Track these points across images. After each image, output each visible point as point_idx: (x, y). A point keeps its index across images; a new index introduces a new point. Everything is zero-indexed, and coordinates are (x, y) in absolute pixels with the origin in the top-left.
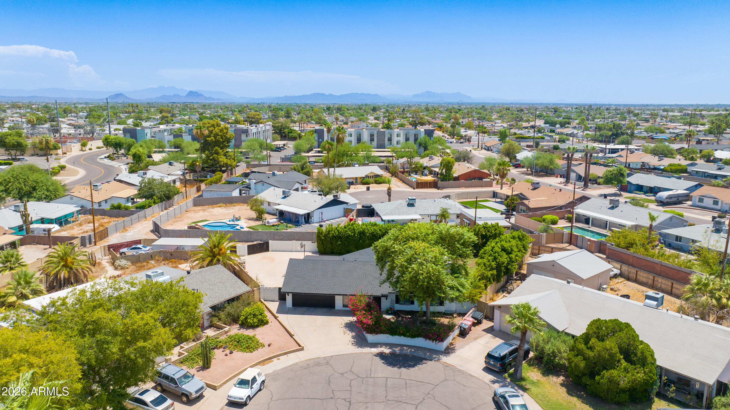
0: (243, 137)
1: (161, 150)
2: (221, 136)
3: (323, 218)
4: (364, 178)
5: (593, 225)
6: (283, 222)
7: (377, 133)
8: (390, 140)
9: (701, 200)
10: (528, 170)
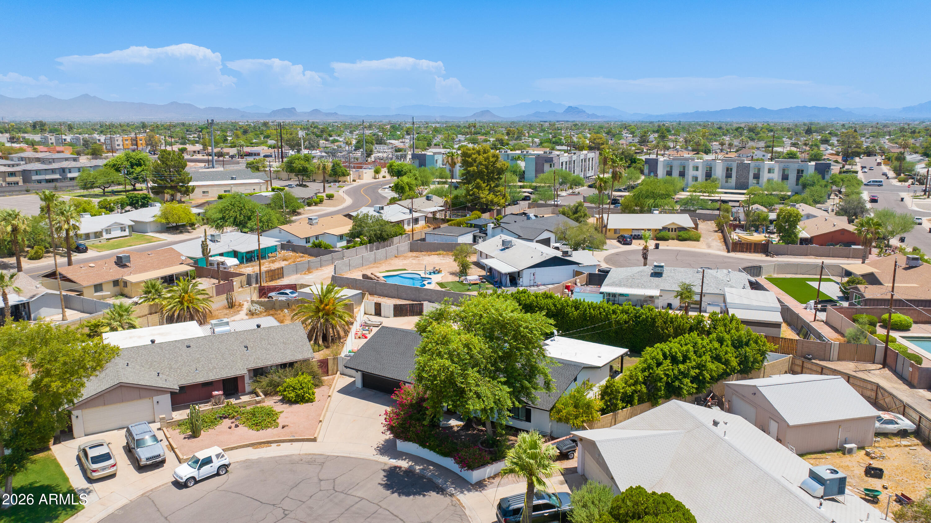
0: (546, 167)
1: (444, 180)
2: (485, 165)
3: (536, 281)
4: (660, 230)
6: (485, 280)
7: (737, 167)
8: (757, 177)
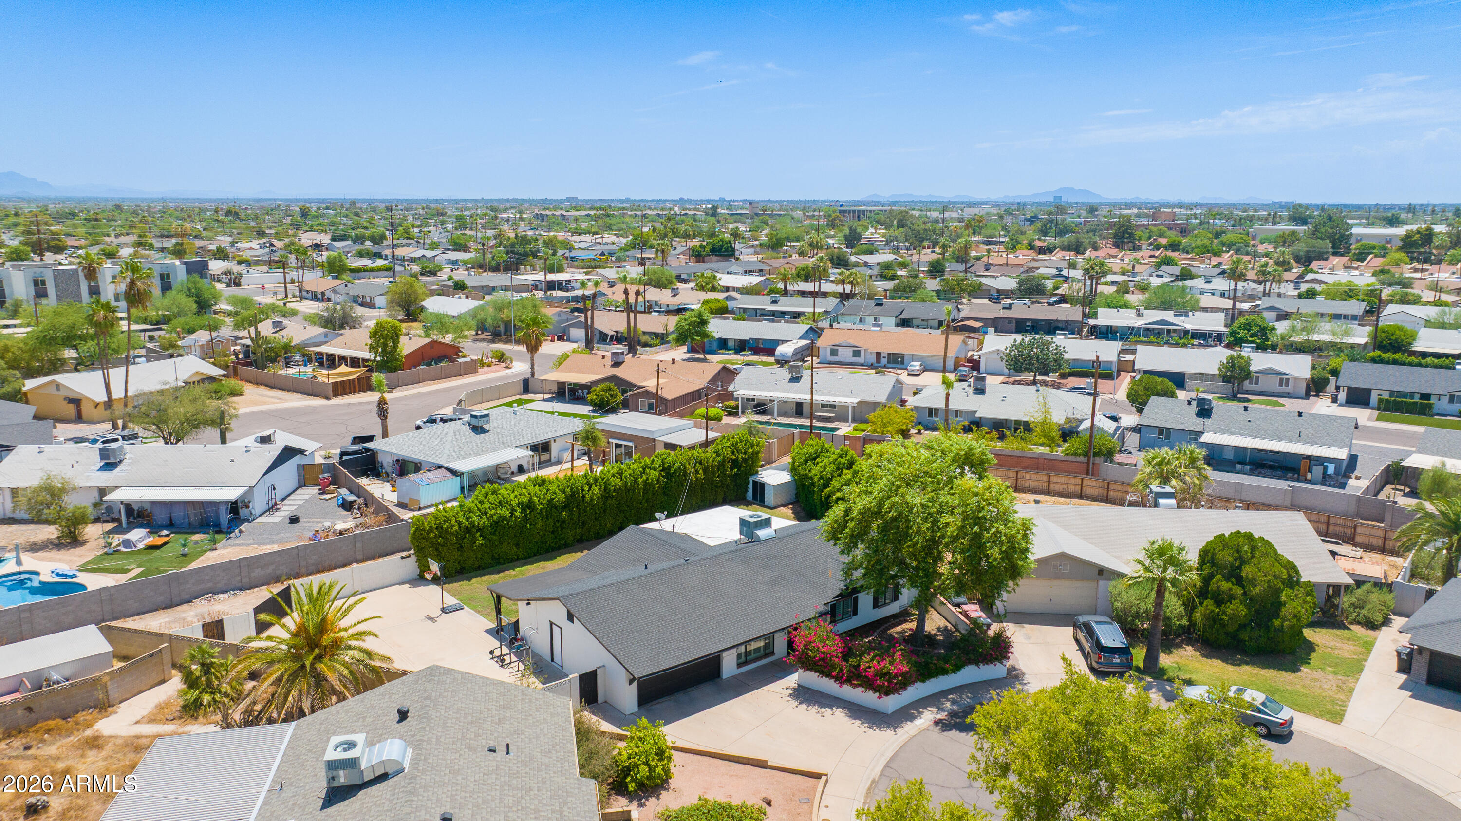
3: (276, 499)
5: (779, 415)
6: (165, 533)
7: (55, 277)
8: (95, 291)
9: (834, 352)
10: (477, 334)
